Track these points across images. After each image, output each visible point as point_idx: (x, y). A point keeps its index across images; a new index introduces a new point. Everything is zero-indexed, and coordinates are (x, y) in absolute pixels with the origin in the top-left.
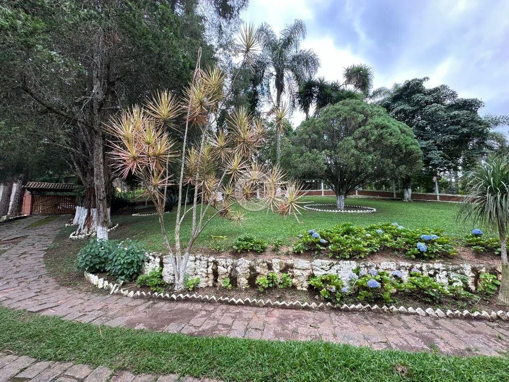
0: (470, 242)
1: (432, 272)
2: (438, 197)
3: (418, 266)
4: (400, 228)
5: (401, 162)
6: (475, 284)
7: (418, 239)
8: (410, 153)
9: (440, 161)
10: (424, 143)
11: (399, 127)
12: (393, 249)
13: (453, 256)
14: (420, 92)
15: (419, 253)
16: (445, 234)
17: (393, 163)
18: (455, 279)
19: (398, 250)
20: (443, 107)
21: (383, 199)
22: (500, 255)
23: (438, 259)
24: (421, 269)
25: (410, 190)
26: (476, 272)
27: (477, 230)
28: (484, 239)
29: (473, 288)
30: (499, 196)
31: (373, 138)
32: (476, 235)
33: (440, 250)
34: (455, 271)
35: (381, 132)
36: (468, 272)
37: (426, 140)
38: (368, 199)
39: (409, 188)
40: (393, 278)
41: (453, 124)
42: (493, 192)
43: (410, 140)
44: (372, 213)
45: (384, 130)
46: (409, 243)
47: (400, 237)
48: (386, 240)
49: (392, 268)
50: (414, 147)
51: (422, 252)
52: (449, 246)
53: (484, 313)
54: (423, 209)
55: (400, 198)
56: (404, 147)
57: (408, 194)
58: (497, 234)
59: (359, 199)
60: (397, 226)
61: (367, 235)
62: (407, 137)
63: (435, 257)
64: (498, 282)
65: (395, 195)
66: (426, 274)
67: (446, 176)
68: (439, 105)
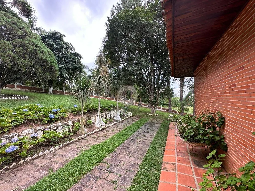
0: (73, 110)
1: (55, 128)
2: (64, 93)
3: (48, 127)
4: (41, 107)
5: (47, 70)
6: (73, 128)
7: (50, 112)
8: (52, 67)
9: (66, 76)
10: (60, 66)
11: (47, 51)
12: (34, 120)
13: (66, 118)
14: (61, 40)
15: (50, 119)
16: (64, 108)
17: (42, 70)
18: (65, 128)
19: (37, 120)
20: (69, 52)
21: (36, 92)
22: (81, 114)
23: (59, 120)
24: (50, 128)
25: (52, 88)
26: (73, 122)
27: (75, 105)
28: (77, 109)
29: (72, 130)
30: (83, 91)
31: (29, 50)
32: (75, 107)
33: (60, 116)
34: (66, 124)
35: (36, 48)
36: (71, 123)
37: (61, 64)
38: (25, 91)
39: (52, 87)
40: (32, 139)
41: (73, 61)
42: (81, 89)
43: (53, 60)
44: (25, 99)
45: (38, 48)
46: (45, 115)
47: (40, 112)
48: (30, 115)
49: (31, 132)
50: (54, 64)
51: (51, 119)
52: (65, 113)
53: (75, 140)
54: (56, 97)
55: (46, 91)
56: (49, 63)
57: (51, 90)
58: (81, 106)
59: (17, 91)
60: (39, 106)
61: (13, 114)
62: (52, 58)
63: (58, 120)
64: (80, 125)
65: (43, 90)
66: (52, 130)
67: (68, 84)
68: (68, 51)
